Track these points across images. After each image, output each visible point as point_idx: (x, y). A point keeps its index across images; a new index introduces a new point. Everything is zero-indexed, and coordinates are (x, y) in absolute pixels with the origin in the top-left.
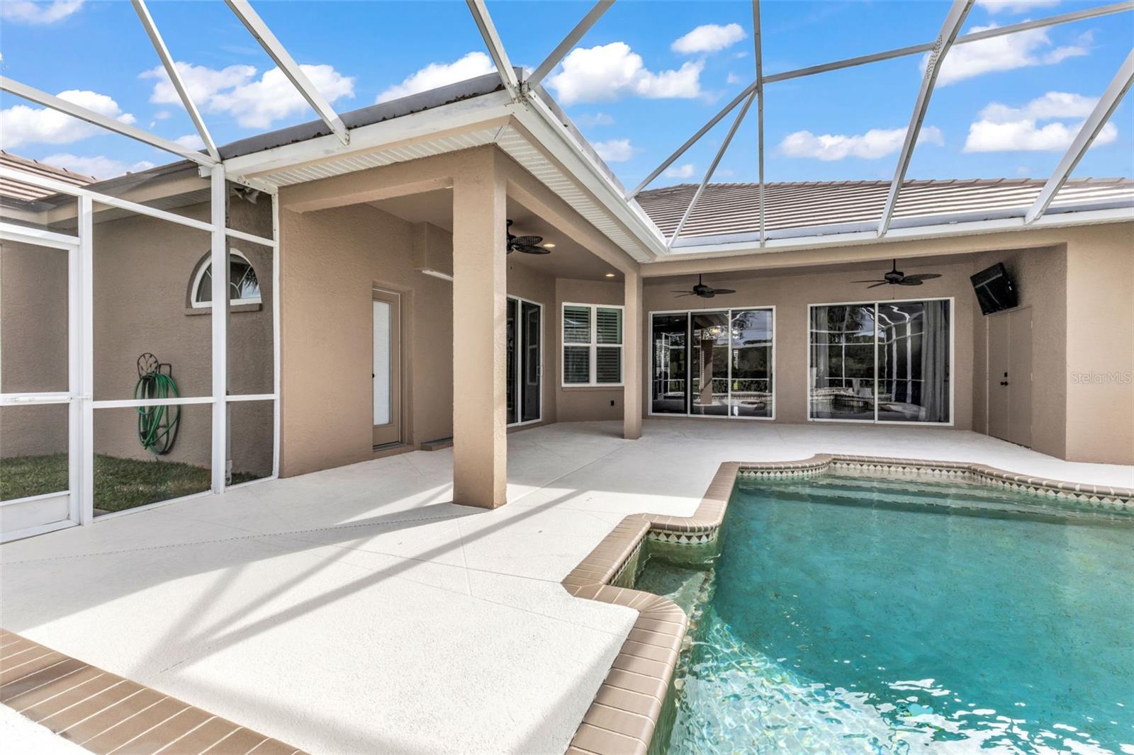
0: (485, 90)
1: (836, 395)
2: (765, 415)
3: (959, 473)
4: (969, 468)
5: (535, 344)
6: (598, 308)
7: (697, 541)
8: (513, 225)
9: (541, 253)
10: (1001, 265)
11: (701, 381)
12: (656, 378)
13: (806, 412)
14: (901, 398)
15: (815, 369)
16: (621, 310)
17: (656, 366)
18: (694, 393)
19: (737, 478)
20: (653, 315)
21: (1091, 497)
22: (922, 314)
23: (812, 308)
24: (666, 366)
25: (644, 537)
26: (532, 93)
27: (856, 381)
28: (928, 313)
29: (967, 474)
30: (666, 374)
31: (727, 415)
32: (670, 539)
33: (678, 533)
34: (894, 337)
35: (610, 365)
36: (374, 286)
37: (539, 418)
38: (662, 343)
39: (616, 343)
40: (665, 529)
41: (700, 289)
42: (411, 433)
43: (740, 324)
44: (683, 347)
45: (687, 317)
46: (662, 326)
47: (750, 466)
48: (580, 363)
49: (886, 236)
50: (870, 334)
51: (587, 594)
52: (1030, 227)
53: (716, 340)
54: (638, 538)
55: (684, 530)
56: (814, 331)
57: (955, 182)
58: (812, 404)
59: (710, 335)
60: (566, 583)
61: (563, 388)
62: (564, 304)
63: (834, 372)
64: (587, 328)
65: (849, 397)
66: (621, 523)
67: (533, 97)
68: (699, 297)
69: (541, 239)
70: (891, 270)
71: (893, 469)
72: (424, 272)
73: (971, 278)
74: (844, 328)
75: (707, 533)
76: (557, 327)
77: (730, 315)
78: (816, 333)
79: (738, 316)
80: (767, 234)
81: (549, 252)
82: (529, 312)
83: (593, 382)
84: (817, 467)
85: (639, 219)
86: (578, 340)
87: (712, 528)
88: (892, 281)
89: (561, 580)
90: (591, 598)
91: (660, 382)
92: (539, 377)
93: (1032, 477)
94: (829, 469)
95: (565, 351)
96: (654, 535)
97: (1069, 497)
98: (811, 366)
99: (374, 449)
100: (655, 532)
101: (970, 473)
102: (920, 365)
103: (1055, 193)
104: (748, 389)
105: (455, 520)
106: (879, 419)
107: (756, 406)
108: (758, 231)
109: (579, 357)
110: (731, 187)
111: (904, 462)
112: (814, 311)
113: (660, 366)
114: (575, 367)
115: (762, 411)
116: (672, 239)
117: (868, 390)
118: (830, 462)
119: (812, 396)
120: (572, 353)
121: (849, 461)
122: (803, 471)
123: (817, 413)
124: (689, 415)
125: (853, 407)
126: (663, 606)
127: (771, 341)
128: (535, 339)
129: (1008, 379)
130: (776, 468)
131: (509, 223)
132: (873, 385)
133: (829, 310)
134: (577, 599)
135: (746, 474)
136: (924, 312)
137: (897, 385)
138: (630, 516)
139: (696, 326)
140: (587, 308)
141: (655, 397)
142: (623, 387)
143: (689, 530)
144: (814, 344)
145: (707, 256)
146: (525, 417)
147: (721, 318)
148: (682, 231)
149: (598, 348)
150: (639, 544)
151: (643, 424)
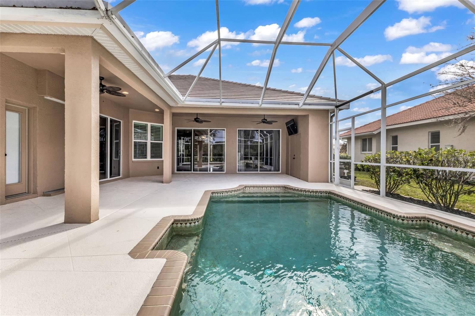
0: (85, 7)
1: (247, 163)
2: (222, 171)
3: (282, 189)
4: (284, 187)
5: (118, 140)
6: (151, 125)
7: (194, 224)
8: (104, 80)
9: (121, 96)
10: (293, 120)
11: (198, 157)
12: (179, 156)
13: (236, 169)
14: (267, 164)
15: (239, 153)
16: (162, 126)
17: (179, 152)
18: (195, 163)
19: (211, 197)
20: (177, 129)
21: (314, 193)
22: (272, 135)
23: (238, 130)
24: (183, 151)
25: (171, 226)
26: (114, 16)
27: (253, 158)
28: (274, 134)
29: (284, 188)
30: (183, 155)
31: (208, 171)
32: (182, 225)
33: (186, 222)
34: (265, 142)
35: (157, 150)
36: (6, 102)
37: (120, 176)
38: (181, 142)
39: (160, 141)
40: (180, 221)
41: (197, 120)
42: (35, 187)
43: (214, 135)
44: (190, 143)
45: (192, 131)
46: (181, 134)
47: (216, 191)
48: (143, 150)
49: (262, 106)
50: (257, 141)
51: (142, 257)
52: (300, 108)
53: (204, 141)
54: (167, 227)
55: (188, 220)
56: (239, 139)
57: (282, 91)
58: (238, 166)
59: (202, 139)
60: (130, 254)
61: (133, 161)
62: (134, 121)
63: (246, 154)
64: (146, 133)
65: (251, 163)
66: (160, 221)
67: (114, 19)
68: (196, 123)
69: (121, 89)
70: (263, 118)
71: (263, 189)
72: (45, 97)
73: (286, 123)
74: (249, 138)
75: (198, 220)
76: (130, 132)
77: (209, 131)
78: (240, 140)
79: (212, 132)
80: (222, 100)
81: (125, 96)
82: (115, 124)
83: (149, 158)
84: (239, 190)
85: (170, 87)
86: (141, 139)
87: (200, 218)
88: (264, 122)
89: (128, 253)
90: (143, 258)
91: (181, 158)
92: (120, 156)
93: (300, 188)
94: (243, 190)
95: (134, 144)
96: (175, 224)
97: (309, 193)
98: (238, 152)
99: (6, 198)
100: (176, 223)
101: (285, 188)
102: (272, 152)
103: (306, 99)
104: (216, 161)
105: (66, 232)
106: (260, 171)
107: (219, 167)
108: (219, 98)
109: (142, 146)
110: (210, 79)
111: (267, 186)
112: (239, 131)
113: (181, 151)
114: (140, 151)
115: (221, 169)
116: (185, 97)
117: (257, 161)
118: (244, 188)
119: (238, 163)
120: (138, 145)
121: (250, 187)
122: (235, 192)
123: (240, 170)
124: (192, 172)
125: (252, 167)
126: (178, 254)
127: (224, 142)
128: (118, 137)
129: (295, 157)
130: (225, 192)
131: (101, 79)
132: (258, 159)
133: (244, 131)
134: (136, 260)
135: (214, 195)
136: (273, 134)
137: (266, 159)
138: (164, 217)
139: (196, 135)
140: (146, 124)
141: (178, 164)
142: (163, 160)
143: (190, 220)
144: (239, 144)
145: (200, 106)
146: (112, 176)
147: (206, 132)
148: (189, 94)
149: (151, 143)
150: (168, 229)
151: (172, 177)
